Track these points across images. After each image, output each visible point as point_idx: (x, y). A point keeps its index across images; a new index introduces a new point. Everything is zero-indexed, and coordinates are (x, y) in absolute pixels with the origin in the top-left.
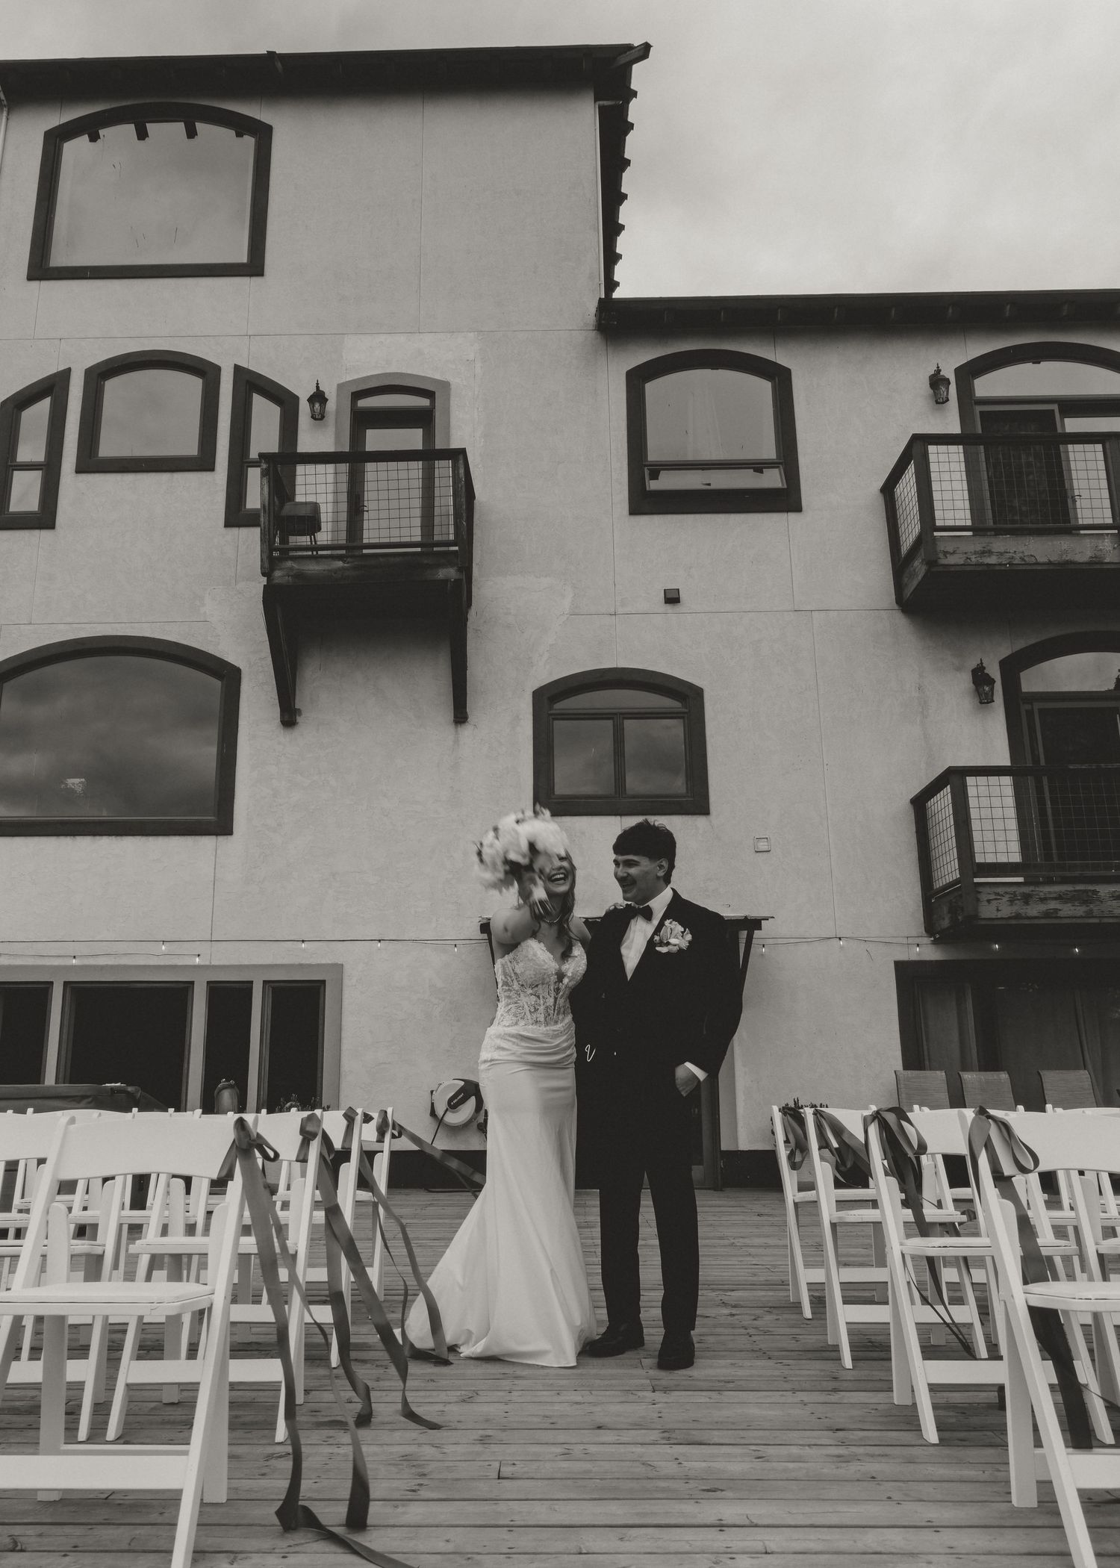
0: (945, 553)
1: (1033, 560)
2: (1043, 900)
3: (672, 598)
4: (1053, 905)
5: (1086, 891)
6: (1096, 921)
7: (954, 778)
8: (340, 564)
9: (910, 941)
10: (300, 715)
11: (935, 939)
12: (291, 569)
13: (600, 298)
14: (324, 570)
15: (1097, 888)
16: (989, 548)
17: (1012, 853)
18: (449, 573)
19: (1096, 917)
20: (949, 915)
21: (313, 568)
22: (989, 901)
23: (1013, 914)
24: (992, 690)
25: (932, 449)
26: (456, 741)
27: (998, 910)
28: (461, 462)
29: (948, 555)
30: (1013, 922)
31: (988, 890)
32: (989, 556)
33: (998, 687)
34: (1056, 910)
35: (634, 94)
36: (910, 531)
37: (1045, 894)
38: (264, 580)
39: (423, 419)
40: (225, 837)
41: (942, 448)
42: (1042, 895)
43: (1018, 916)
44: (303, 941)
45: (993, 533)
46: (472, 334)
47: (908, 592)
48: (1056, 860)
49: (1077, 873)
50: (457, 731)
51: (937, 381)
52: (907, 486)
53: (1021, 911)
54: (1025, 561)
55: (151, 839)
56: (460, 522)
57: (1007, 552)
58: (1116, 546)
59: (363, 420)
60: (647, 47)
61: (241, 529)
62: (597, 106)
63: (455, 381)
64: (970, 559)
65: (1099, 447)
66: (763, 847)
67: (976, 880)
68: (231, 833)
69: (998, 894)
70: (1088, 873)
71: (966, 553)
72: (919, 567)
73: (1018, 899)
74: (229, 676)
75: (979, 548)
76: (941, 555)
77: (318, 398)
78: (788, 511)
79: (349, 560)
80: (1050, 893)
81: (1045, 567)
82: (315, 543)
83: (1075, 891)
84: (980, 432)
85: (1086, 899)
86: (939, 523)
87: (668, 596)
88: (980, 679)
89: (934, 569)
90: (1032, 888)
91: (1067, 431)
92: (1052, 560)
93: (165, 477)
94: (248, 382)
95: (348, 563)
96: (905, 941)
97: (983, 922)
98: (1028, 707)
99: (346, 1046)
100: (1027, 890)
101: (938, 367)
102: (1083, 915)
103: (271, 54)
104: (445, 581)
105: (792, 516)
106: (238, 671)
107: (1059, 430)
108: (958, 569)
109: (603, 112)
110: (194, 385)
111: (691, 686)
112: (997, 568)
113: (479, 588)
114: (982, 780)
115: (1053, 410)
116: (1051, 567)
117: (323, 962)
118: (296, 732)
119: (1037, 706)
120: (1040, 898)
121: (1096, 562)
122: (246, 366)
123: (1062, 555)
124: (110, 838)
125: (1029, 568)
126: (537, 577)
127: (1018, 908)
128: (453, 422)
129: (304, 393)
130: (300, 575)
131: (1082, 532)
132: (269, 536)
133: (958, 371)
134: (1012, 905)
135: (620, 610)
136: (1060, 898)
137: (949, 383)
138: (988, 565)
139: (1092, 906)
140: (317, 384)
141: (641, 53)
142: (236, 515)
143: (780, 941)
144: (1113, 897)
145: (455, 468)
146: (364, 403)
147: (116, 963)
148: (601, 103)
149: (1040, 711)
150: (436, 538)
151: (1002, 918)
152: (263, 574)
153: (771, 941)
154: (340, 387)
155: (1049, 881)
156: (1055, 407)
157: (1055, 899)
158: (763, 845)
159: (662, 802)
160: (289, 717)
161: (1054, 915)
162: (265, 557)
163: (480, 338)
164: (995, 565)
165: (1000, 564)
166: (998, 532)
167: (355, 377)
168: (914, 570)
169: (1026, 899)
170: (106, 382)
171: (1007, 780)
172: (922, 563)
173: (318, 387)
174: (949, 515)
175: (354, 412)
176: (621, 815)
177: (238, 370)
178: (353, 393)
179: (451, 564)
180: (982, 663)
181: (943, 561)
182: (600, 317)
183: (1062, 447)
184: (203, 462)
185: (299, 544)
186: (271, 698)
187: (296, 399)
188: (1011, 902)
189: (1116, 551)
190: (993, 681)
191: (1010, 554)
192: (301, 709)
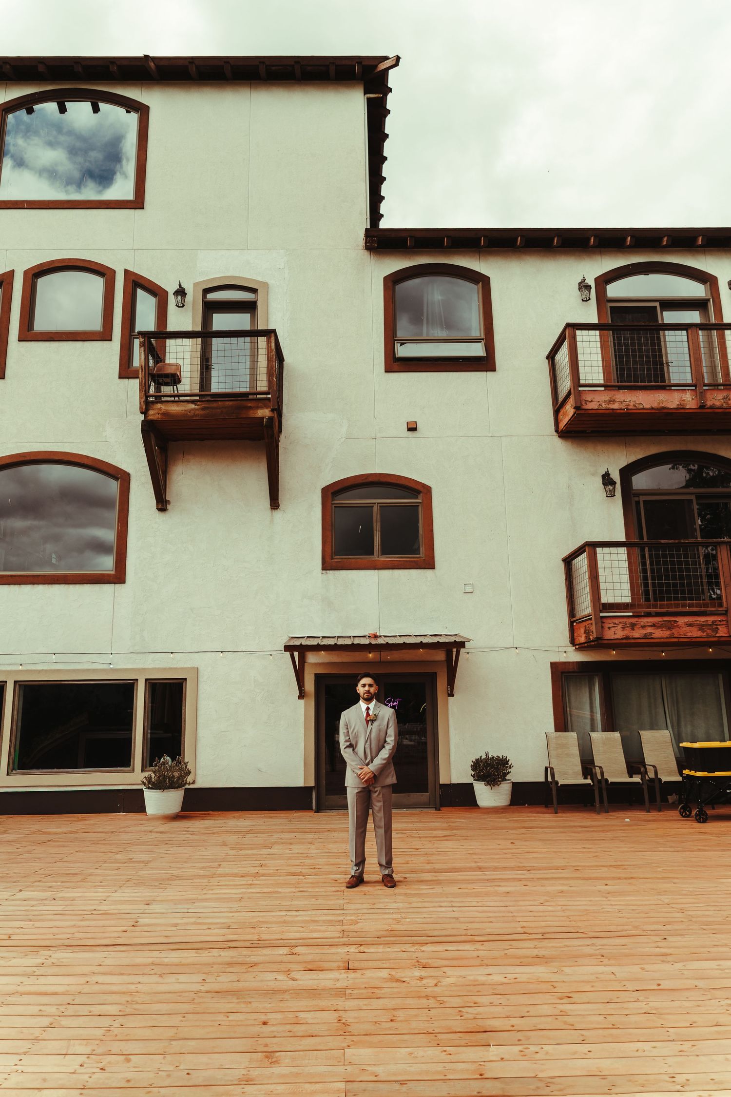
0: (586, 402)
1: (641, 407)
2: (643, 627)
3: (412, 428)
4: (649, 630)
5: (670, 621)
6: (676, 640)
7: (590, 547)
8: (193, 406)
9: (560, 649)
10: (169, 504)
11: (576, 648)
12: (160, 409)
13: (366, 229)
14: (182, 410)
15: (678, 619)
16: (614, 398)
17: (625, 597)
18: (264, 413)
19: (676, 638)
20: (585, 635)
21: (174, 409)
22: (609, 628)
23: (624, 637)
24: (614, 488)
25: (578, 332)
26: (272, 521)
27: (615, 634)
28: (273, 338)
29: (587, 403)
30: (624, 641)
31: (609, 621)
32: (614, 404)
33: (618, 486)
34: (651, 634)
35: (390, 90)
36: (565, 385)
37: (645, 623)
38: (142, 417)
39: (249, 307)
40: (121, 585)
41: (585, 332)
42: (642, 624)
43: (627, 638)
44: (172, 653)
45: (617, 388)
46: (282, 251)
47: (562, 425)
48: (652, 602)
49: (664, 610)
50: (272, 515)
51: (583, 286)
52: (563, 356)
53: (630, 635)
54: (636, 407)
55: (71, 586)
56: (272, 378)
57: (625, 401)
58: (694, 397)
59: (210, 308)
60: (398, 58)
61: (130, 380)
62: (366, 98)
63: (271, 282)
64: (601, 405)
65: (684, 332)
66: (468, 590)
67: (601, 615)
68: (124, 582)
69: (615, 624)
70: (671, 610)
71: (599, 402)
72: (569, 410)
73: (627, 627)
74: (123, 478)
75: (607, 398)
76: (583, 403)
77: (181, 292)
78: (487, 371)
79: (198, 403)
80: (647, 622)
81: (649, 411)
82: (178, 392)
83: (664, 621)
84: (610, 322)
85: (670, 626)
86: (582, 382)
87: (410, 426)
88: (607, 480)
89: (580, 412)
90: (636, 619)
91: (665, 322)
92: (653, 406)
93: (78, 344)
94: (133, 281)
95: (198, 405)
96: (557, 649)
97: (606, 642)
98: (637, 499)
99: (201, 720)
100: (633, 620)
101: (584, 277)
102: (668, 636)
103: (146, 57)
104: (262, 418)
105: (489, 373)
106: (129, 475)
107: (660, 322)
108: (594, 412)
109: (370, 102)
110: (97, 283)
111: (424, 485)
112: (618, 411)
113: (286, 421)
114: (606, 550)
115: (656, 306)
116: (653, 411)
117: (185, 666)
118: (167, 514)
119: (642, 498)
120: (641, 626)
121: (681, 408)
122: (132, 271)
123: (659, 404)
124: (44, 585)
125: (638, 411)
126: (324, 414)
127: (628, 632)
128: (271, 310)
129: (171, 288)
130: (166, 414)
131: (673, 388)
132: (145, 387)
133: (597, 280)
134: (623, 630)
135: (378, 435)
136: (654, 625)
137: (591, 288)
138: (613, 409)
139: (673, 631)
140: (180, 283)
141: (394, 63)
142: (126, 371)
143: (478, 650)
144: (686, 625)
145: (269, 342)
146: (211, 296)
147: (49, 668)
148: (369, 95)
149: (644, 501)
150: (259, 389)
151: (617, 639)
152: (142, 413)
153: (473, 650)
154: (195, 285)
155: (648, 615)
156: (657, 304)
157: (651, 626)
158: (469, 589)
159: (404, 561)
160: (162, 504)
161: (650, 637)
162: (142, 401)
163: (287, 253)
164: (617, 409)
165: (621, 409)
166: (620, 388)
167: (205, 279)
168: (567, 411)
169: (633, 626)
170: (38, 280)
171: (623, 550)
172: (571, 407)
173: (180, 286)
174: (589, 376)
175: (205, 302)
176: (378, 569)
177: (127, 272)
178: (204, 290)
179: (266, 407)
180: (608, 471)
181: (585, 407)
182: (366, 240)
183: (661, 332)
184: (105, 335)
185: (166, 392)
186: (150, 493)
187: (166, 293)
188: (623, 628)
189: (694, 401)
190: (615, 483)
191: (627, 403)
192: (170, 500)
